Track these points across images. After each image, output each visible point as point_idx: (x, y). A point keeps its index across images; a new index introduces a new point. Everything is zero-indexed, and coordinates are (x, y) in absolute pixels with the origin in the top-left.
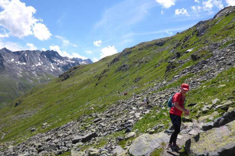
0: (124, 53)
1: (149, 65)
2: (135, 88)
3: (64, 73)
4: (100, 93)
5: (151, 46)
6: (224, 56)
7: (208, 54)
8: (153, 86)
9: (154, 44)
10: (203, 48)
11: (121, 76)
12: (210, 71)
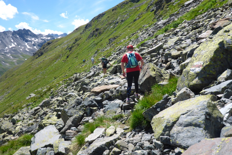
0: (96, 17)
4: (69, 66)
5: (126, 4)
11: (94, 43)
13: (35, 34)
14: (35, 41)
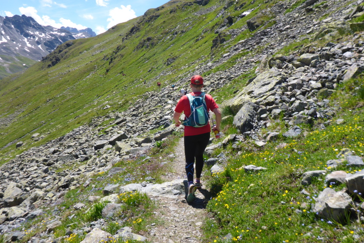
0: (147, 18)
1: (187, 37)
2: (168, 74)
3: (50, 54)
4: (115, 84)
5: (189, 5)
6: (291, 24)
7: (270, 21)
8: (194, 70)
9: (195, 2)
10: (264, 11)
11: (145, 57)
12: (269, 47)
13: (40, 26)
14: (40, 36)
